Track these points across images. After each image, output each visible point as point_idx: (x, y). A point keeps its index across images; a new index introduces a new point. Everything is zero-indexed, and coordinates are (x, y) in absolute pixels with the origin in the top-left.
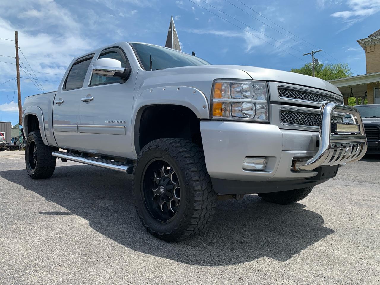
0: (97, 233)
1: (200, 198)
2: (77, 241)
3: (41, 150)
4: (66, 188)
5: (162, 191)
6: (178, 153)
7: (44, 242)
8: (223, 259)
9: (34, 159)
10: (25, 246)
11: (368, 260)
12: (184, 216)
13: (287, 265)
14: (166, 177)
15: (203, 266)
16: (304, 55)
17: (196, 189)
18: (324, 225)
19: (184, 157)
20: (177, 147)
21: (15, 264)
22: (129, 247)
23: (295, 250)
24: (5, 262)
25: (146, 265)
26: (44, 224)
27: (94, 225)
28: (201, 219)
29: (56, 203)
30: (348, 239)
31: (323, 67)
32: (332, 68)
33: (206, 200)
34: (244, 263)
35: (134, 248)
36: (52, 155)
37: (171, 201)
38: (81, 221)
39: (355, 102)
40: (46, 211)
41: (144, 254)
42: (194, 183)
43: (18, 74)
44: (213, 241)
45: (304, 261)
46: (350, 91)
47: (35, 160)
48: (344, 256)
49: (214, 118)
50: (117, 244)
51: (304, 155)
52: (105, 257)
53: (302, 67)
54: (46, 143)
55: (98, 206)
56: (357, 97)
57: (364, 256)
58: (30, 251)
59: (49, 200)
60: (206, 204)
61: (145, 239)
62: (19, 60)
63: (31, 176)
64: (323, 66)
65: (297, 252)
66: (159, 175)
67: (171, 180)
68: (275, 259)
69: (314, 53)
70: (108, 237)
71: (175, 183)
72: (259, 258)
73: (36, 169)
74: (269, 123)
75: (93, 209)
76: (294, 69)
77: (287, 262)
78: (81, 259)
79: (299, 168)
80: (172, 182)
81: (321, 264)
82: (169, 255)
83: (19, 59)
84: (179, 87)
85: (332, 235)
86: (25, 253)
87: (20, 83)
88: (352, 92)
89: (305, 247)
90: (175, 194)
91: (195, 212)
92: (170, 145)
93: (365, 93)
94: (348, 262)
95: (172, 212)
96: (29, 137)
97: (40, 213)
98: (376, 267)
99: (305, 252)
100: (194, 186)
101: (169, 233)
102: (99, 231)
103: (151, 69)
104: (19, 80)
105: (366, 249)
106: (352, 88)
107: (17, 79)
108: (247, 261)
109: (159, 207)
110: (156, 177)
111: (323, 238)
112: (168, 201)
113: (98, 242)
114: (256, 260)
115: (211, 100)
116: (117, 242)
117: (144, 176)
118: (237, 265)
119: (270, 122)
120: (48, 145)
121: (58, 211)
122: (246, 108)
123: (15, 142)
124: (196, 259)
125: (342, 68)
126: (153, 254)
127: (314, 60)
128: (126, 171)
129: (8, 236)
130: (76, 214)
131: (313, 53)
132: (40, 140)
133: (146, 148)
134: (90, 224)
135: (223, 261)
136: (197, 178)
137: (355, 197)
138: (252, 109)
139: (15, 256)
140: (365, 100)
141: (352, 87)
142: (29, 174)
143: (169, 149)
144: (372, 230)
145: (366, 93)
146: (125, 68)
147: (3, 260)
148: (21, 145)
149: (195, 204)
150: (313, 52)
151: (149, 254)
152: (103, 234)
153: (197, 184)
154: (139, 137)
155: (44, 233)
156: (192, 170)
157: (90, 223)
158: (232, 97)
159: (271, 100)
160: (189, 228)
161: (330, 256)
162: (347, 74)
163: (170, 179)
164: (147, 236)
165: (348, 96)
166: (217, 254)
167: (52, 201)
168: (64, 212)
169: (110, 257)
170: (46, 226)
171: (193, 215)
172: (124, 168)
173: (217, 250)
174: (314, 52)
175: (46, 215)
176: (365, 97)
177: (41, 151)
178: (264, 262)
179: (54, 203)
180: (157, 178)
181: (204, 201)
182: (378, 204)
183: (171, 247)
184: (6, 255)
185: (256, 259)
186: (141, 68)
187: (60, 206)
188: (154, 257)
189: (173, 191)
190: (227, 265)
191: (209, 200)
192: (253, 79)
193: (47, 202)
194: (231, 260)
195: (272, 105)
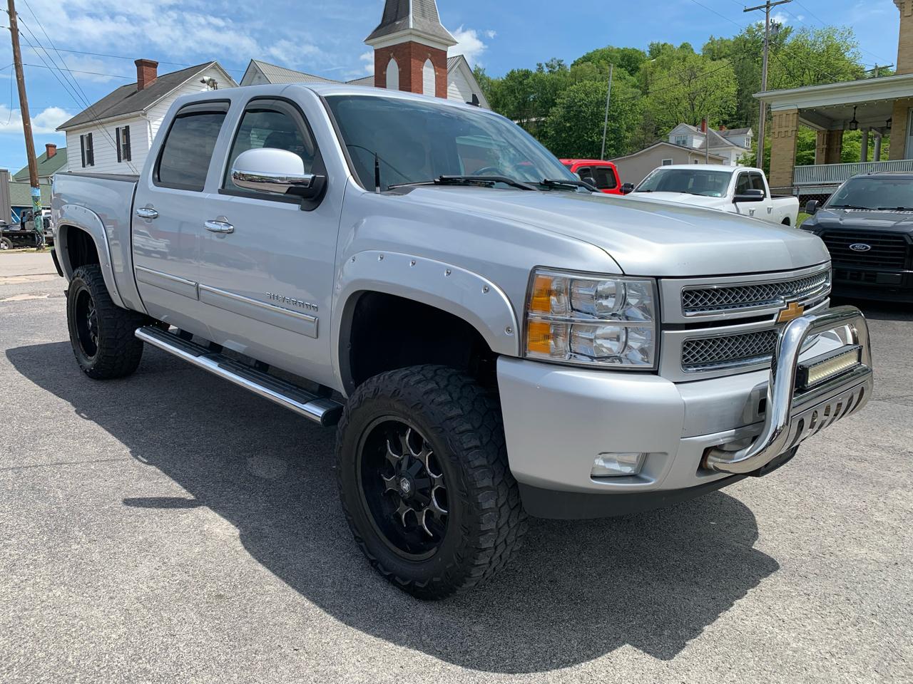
0: (260, 567)
1: (493, 526)
2: (220, 596)
3: (108, 317)
4: (174, 414)
5: (404, 487)
6: (444, 422)
7: (148, 599)
8: (539, 650)
9: (89, 332)
10: (109, 612)
11: (844, 657)
12: (456, 560)
13: (673, 672)
14: (415, 458)
15: (496, 674)
16: (745, 11)
17: (484, 508)
18: (757, 546)
19: (458, 432)
20: (440, 404)
21: (96, 669)
22: (334, 615)
23: (691, 626)
24: (75, 664)
25: (375, 671)
26: (141, 538)
27: (252, 540)
28: (493, 564)
29: (158, 467)
30: (805, 591)
31: (791, 35)
32: (813, 38)
33: (506, 527)
34: (583, 664)
35: (346, 616)
36: (136, 335)
37: (425, 511)
38: (222, 529)
39: (861, 137)
40: (138, 497)
41: (369, 636)
42: (481, 495)
43: (17, 54)
44: (515, 596)
45: (709, 660)
46: (850, 114)
47: (91, 333)
48: (794, 645)
49: (529, 355)
50: (308, 604)
51: (730, 439)
52: (287, 650)
53: (738, 34)
54: (118, 302)
55: (255, 476)
56: (865, 129)
57: (836, 646)
58: (122, 630)
59: (139, 457)
60: (506, 534)
61: (368, 588)
62: (15, 18)
63: (85, 372)
64: (790, 32)
65: (695, 632)
66: (398, 448)
67: (424, 466)
68: (648, 653)
69: (771, 7)
70: (287, 583)
71: (435, 476)
72: (615, 648)
73: (99, 359)
74: (655, 372)
75: (244, 488)
76: (716, 40)
77: (673, 662)
78: (235, 655)
79: (714, 466)
80: (427, 471)
81: (745, 668)
82: (423, 638)
83: (16, 13)
84: (450, 269)
85: (772, 578)
86: (114, 636)
87: (23, 80)
88: (854, 118)
89: (714, 617)
90: (434, 500)
91: (481, 554)
92: (425, 397)
93: (887, 121)
94: (802, 662)
95: (428, 535)
96: (74, 279)
97: (127, 502)
98: (858, 679)
99: (712, 632)
100: (480, 501)
101: (422, 586)
102: (264, 564)
103: (378, 189)
104: (22, 71)
105: (841, 624)
106: (855, 108)
107: (16, 68)
108: (589, 658)
109: (398, 517)
110: (390, 450)
111: (753, 587)
112: (420, 509)
113: (267, 599)
114: (609, 654)
115: (526, 315)
116: (308, 598)
117: (362, 448)
118: (567, 669)
119: (658, 371)
120: (123, 307)
121: (166, 496)
122: (603, 334)
123: (23, 224)
124: (480, 653)
125: (837, 39)
126: (388, 638)
127: (770, 24)
128: (319, 420)
129: (67, 579)
130: (206, 505)
131: (768, 7)
132: (104, 293)
133: (369, 389)
134: (244, 539)
135: (539, 658)
136: (487, 482)
137: (833, 445)
138: (618, 339)
139: (94, 645)
140: (883, 136)
141: (856, 106)
142: (81, 366)
143: (422, 406)
144: (861, 561)
145: (889, 123)
146: (312, 175)
147: (70, 659)
148: (41, 236)
149: (482, 539)
150: (768, 2)
151: (379, 636)
152: (274, 572)
153: (487, 495)
154: (351, 350)
155: (144, 570)
156: (477, 463)
157: (241, 536)
158: (574, 307)
159: (663, 322)
160: (465, 583)
161: (764, 644)
162: (848, 55)
163: (423, 464)
164: (371, 576)
165: (844, 125)
166: (525, 636)
167: (147, 458)
168: (179, 499)
169: (297, 648)
170: (147, 547)
171: (476, 561)
172: (315, 411)
173: (525, 622)
174: (772, 5)
175: (141, 511)
176: (884, 130)
177: (106, 319)
178: (625, 663)
179: (153, 468)
180: (394, 455)
181: (500, 529)
182: (881, 473)
183: (426, 614)
184: (73, 643)
185: (607, 653)
186: (351, 179)
187: (167, 478)
188: (391, 645)
189: (431, 492)
190: (547, 670)
191: (512, 525)
192: (626, 273)
193: (137, 462)
194: (554, 655)
195: (666, 332)
